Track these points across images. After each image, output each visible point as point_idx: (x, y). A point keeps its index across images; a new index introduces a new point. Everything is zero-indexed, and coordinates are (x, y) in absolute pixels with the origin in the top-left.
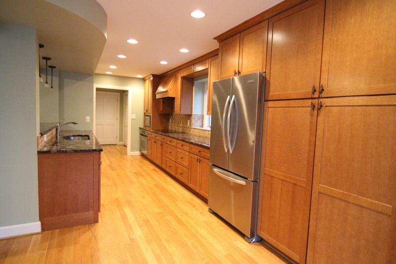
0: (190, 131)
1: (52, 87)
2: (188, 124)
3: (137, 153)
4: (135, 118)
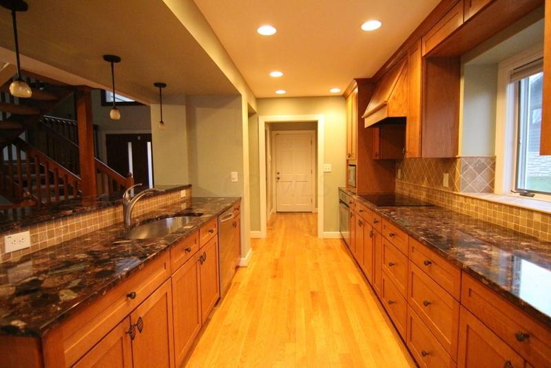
0: (450, 202)
1: (162, 122)
2: (446, 183)
3: (335, 235)
4: (330, 170)
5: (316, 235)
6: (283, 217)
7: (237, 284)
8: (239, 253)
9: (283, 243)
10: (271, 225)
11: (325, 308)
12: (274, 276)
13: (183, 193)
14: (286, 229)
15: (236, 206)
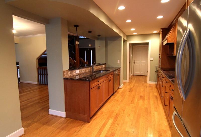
1: (99, 46)
3: (154, 83)
4: (153, 60)
5: (147, 83)
6: (136, 77)
7: (118, 92)
8: (119, 84)
9: (134, 84)
10: (131, 79)
11: (144, 99)
12: (130, 91)
13: (104, 66)
14: (136, 80)
15: (119, 70)
